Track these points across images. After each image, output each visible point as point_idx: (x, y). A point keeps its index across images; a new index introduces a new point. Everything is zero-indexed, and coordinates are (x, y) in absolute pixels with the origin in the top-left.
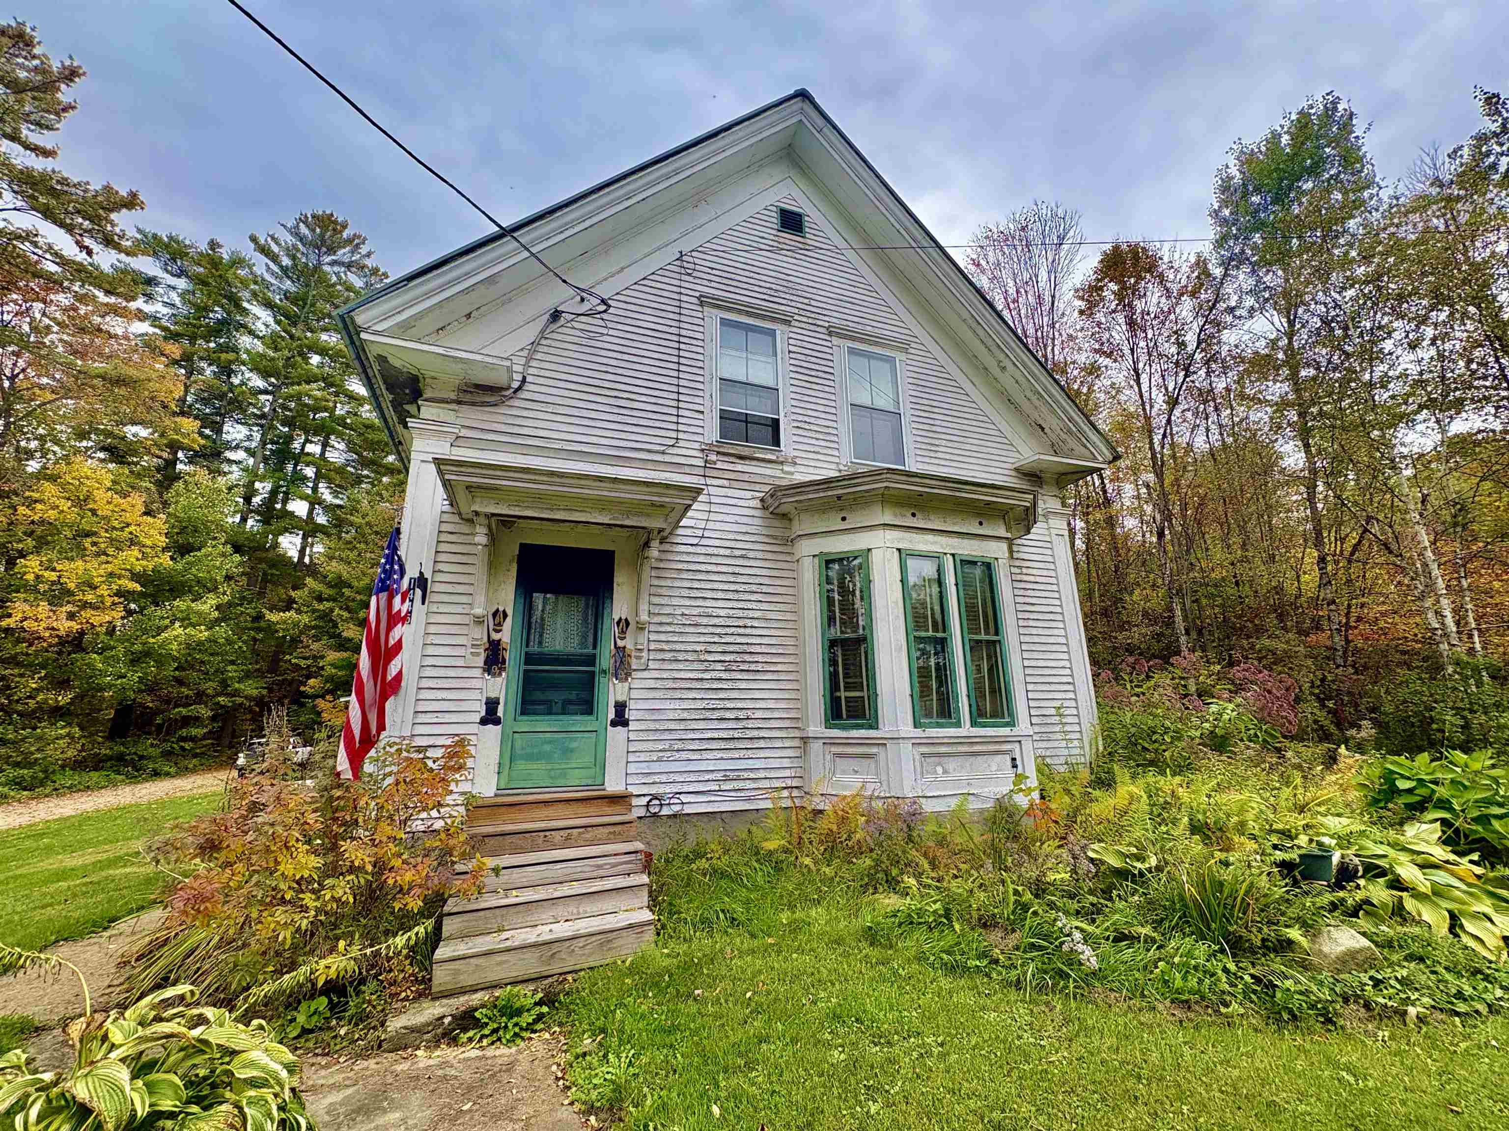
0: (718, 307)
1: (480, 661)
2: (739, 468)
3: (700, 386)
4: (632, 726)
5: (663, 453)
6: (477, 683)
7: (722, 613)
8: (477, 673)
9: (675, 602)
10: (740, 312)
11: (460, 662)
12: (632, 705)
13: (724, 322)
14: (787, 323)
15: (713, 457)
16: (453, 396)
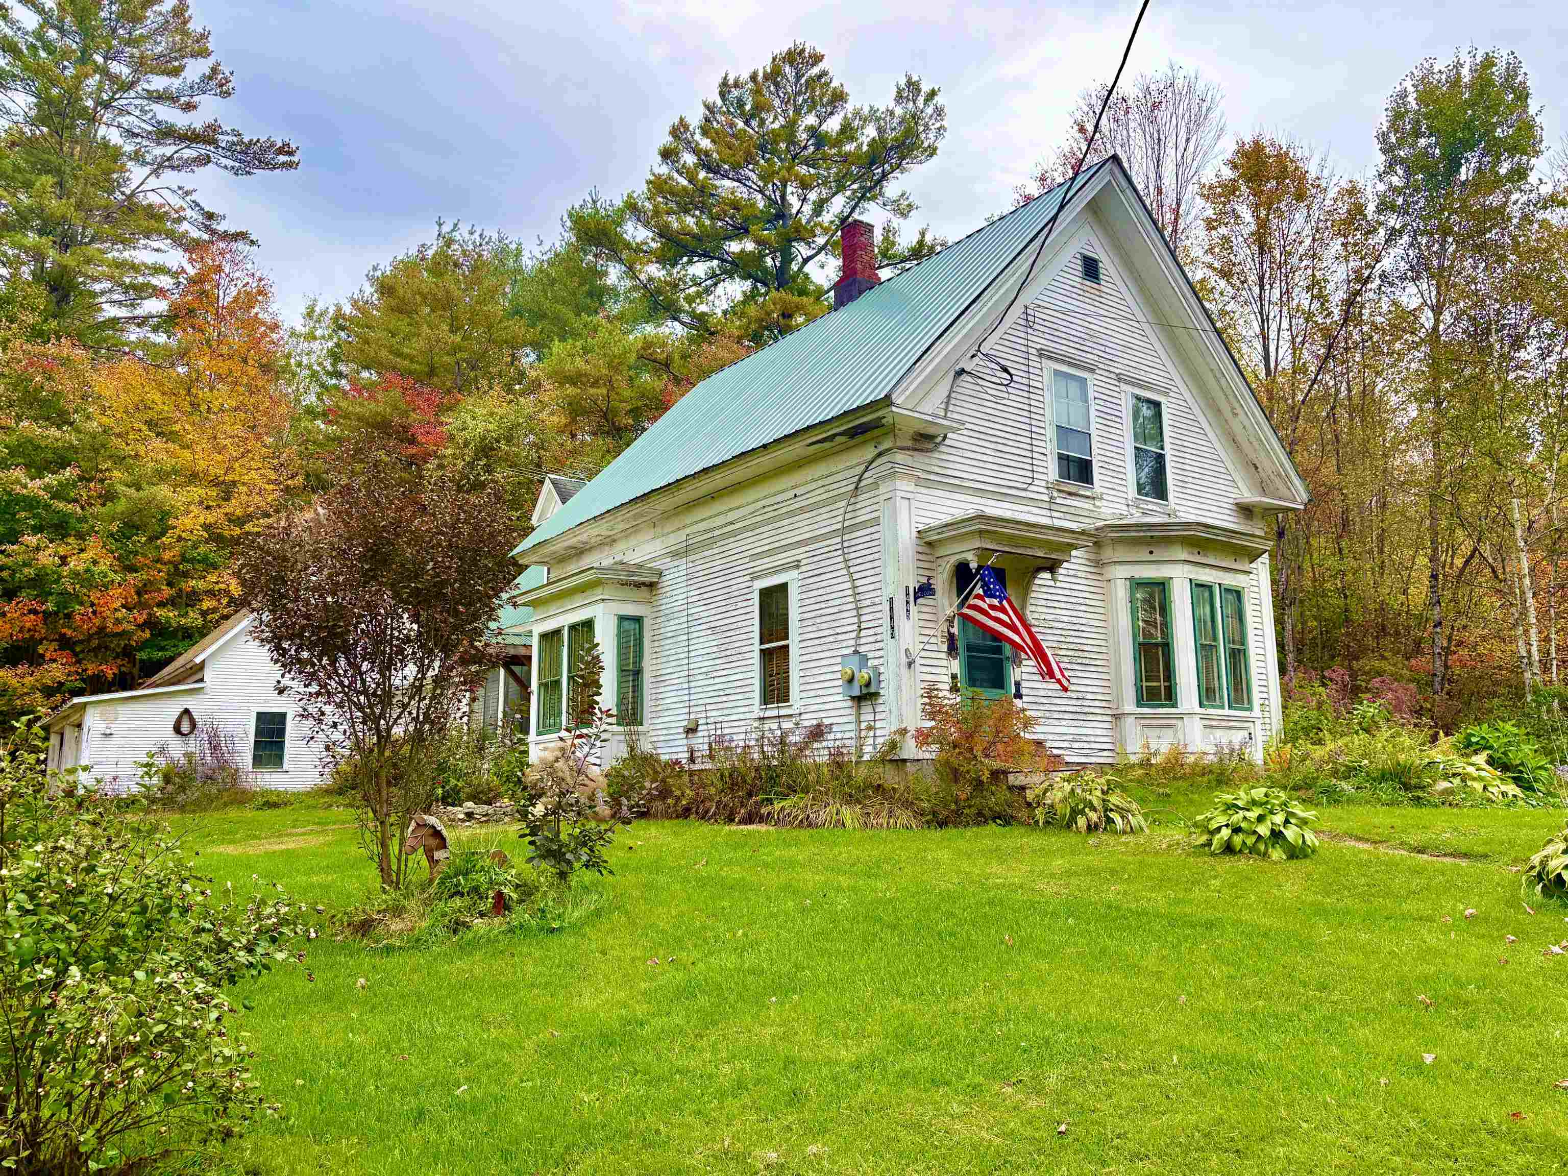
0: (1050, 358)
1: (945, 647)
2: (1068, 502)
3: (1042, 431)
4: (1025, 699)
5: (1025, 490)
6: (945, 663)
7: (1065, 619)
8: (943, 656)
9: (1040, 609)
10: (1063, 362)
11: (935, 648)
12: (1024, 684)
13: (1056, 372)
14: (1092, 371)
15: (1055, 494)
16: (910, 444)
